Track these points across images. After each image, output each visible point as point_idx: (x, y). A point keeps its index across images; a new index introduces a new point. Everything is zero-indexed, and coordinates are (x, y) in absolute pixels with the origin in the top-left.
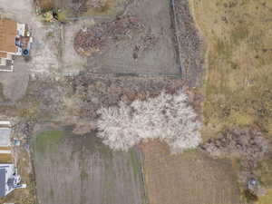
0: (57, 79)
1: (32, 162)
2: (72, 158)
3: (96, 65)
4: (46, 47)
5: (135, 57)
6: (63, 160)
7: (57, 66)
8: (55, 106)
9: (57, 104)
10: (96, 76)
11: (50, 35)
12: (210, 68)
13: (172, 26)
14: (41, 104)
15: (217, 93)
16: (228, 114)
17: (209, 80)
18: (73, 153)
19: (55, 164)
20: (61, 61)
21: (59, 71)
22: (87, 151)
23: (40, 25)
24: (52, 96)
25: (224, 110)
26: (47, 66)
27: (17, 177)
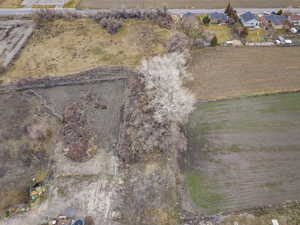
0: (121, 182)
1: (237, 212)
2: (219, 162)
4: (76, 196)
5: (105, 108)
6: (223, 171)
7: (104, 182)
8: (156, 185)
9: (153, 182)
10: (121, 140)
11: (62, 192)
13: (82, 84)
14: (154, 203)
18: (211, 161)
19: (231, 181)
20: (97, 177)
21: (110, 177)
22: (206, 146)
23: (45, 206)
24: (143, 188)
26: (102, 195)
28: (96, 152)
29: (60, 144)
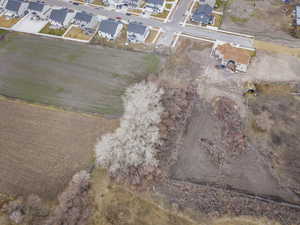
0: (197, 79)
2: (132, 72)
3: (202, 107)
4: (225, 80)
5: (203, 140)
7: (207, 81)
10: (192, 104)
11: (235, 84)
12: (170, 216)
14: (180, 66)
15: (139, 214)
16: (109, 219)
17: (157, 209)
20: (211, 85)
21: (204, 82)
23: (244, 80)
24: (184, 74)
25: (116, 216)
26: (209, 76)
27: (134, 41)
28: (213, 100)
29: (243, 116)
